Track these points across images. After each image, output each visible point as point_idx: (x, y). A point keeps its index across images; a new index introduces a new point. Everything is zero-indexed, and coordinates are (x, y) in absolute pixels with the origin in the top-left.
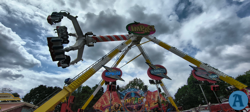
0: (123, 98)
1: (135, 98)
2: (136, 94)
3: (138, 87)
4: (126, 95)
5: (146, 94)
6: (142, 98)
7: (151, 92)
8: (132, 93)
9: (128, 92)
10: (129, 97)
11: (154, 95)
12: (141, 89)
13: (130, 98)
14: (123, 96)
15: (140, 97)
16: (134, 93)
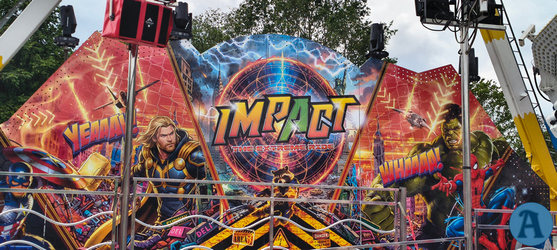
0: (211, 92)
1: (292, 104)
2: (303, 77)
4: (231, 74)
5: (371, 81)
6: (339, 104)
7: (405, 73)
9: (248, 53)
10: (250, 91)
11: (425, 96)
13: (258, 95)
14: (215, 82)
15: (329, 98)
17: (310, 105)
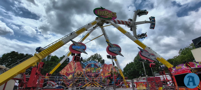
0: (85, 67)
1: (94, 69)
2: (95, 65)
3: (97, 61)
4: (87, 65)
5: (103, 66)
6: (99, 68)
7: (107, 65)
8: (92, 65)
9: (89, 63)
10: (89, 67)
11: (109, 67)
12: (100, 62)
15: (98, 68)
16: (94, 65)
17: (96, 69)
